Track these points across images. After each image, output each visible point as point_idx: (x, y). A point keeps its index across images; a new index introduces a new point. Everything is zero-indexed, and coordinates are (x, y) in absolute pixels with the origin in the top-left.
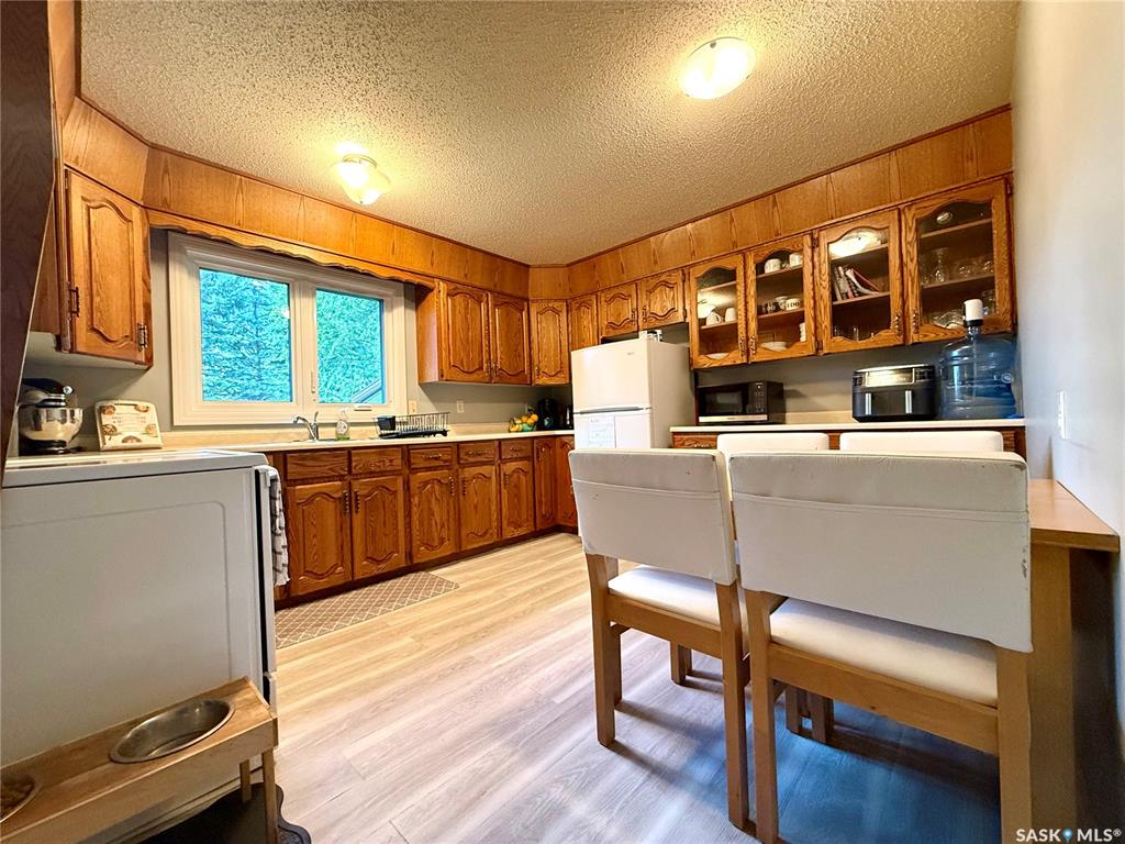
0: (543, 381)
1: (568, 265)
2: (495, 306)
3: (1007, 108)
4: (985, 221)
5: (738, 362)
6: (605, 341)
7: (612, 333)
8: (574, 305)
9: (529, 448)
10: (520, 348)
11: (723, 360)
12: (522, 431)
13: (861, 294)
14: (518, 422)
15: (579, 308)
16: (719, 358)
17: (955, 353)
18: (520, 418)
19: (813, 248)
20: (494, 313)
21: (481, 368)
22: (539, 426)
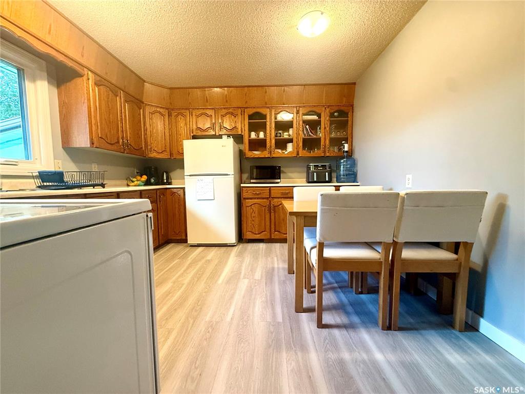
0: (154, 155)
1: (171, 89)
2: (126, 101)
3: (355, 84)
4: (346, 119)
5: (267, 156)
6: (194, 137)
7: (200, 133)
8: (174, 114)
9: (155, 196)
10: (140, 133)
11: (260, 154)
12: (139, 185)
13: (310, 136)
14: (134, 180)
15: (177, 116)
16: (257, 153)
17: (342, 161)
18: (135, 177)
19: (297, 114)
20: (125, 106)
21: (118, 142)
22: (147, 183)
